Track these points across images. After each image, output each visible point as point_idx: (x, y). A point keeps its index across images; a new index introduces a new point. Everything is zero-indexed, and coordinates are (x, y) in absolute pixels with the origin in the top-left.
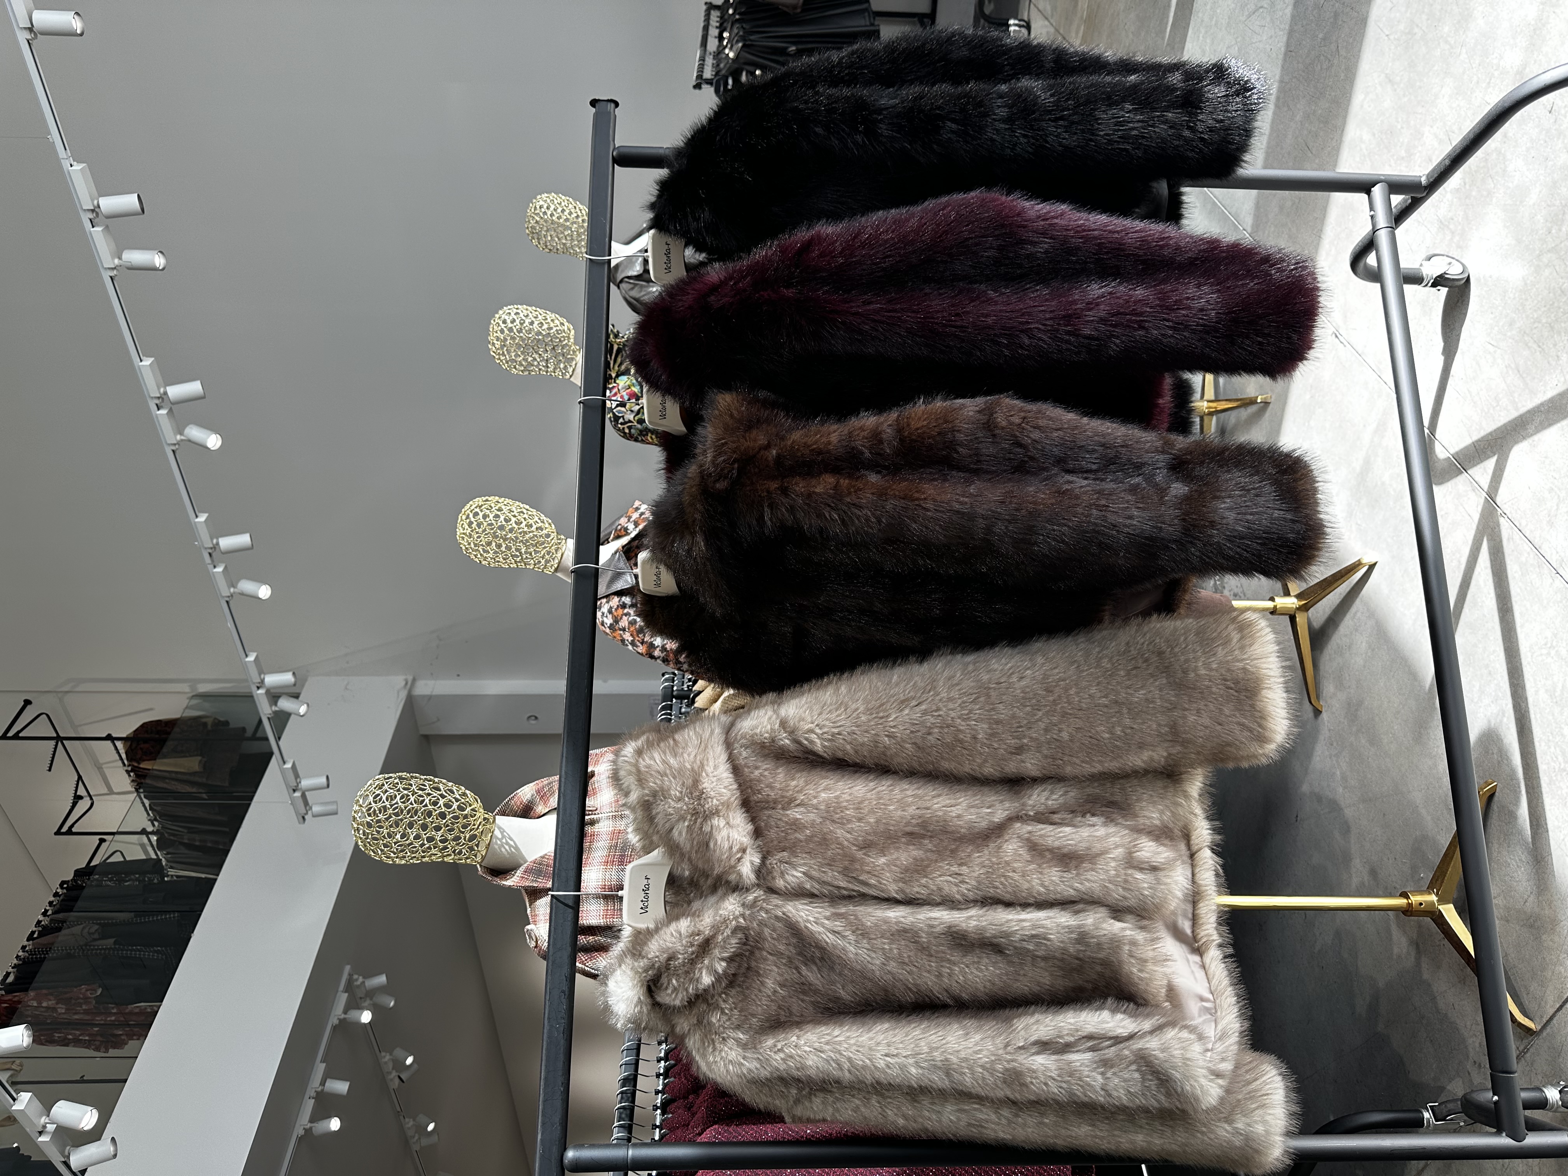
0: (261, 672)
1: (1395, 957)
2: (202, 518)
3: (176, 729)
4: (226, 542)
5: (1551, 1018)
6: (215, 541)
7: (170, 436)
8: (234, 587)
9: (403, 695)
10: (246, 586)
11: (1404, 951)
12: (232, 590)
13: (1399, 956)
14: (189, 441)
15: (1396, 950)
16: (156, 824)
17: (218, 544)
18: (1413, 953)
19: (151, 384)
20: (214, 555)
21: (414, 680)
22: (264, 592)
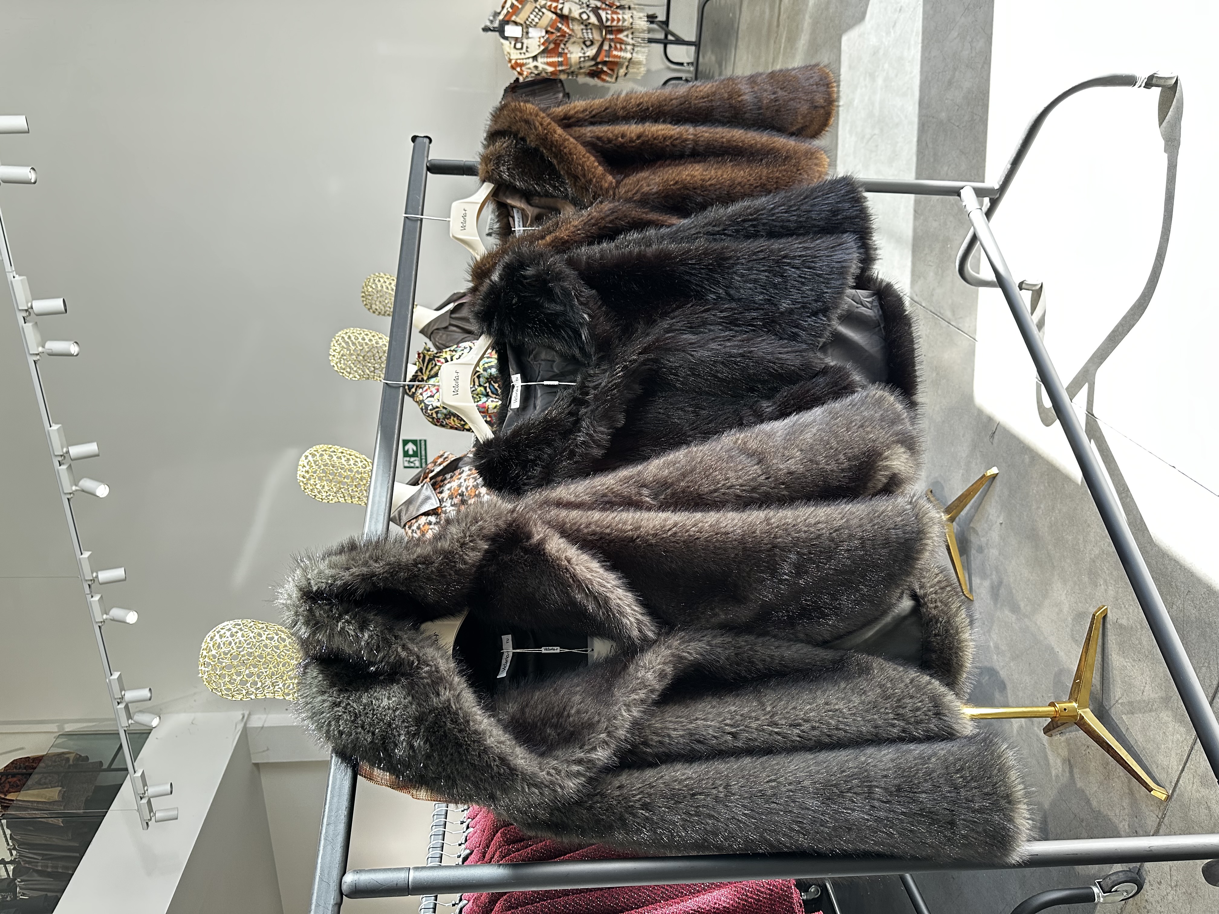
0: (122, 689)
1: (1054, 778)
2: (86, 554)
3: (42, 764)
4: (104, 576)
5: (1178, 781)
6: (94, 575)
7: (68, 487)
8: (107, 614)
9: (240, 727)
10: (116, 613)
11: (1060, 770)
12: (105, 616)
13: (1057, 776)
14: (83, 491)
15: (1054, 773)
16: (14, 852)
17: (97, 577)
18: (1067, 770)
19: (57, 446)
20: (92, 586)
21: (249, 715)
22: (132, 617)
